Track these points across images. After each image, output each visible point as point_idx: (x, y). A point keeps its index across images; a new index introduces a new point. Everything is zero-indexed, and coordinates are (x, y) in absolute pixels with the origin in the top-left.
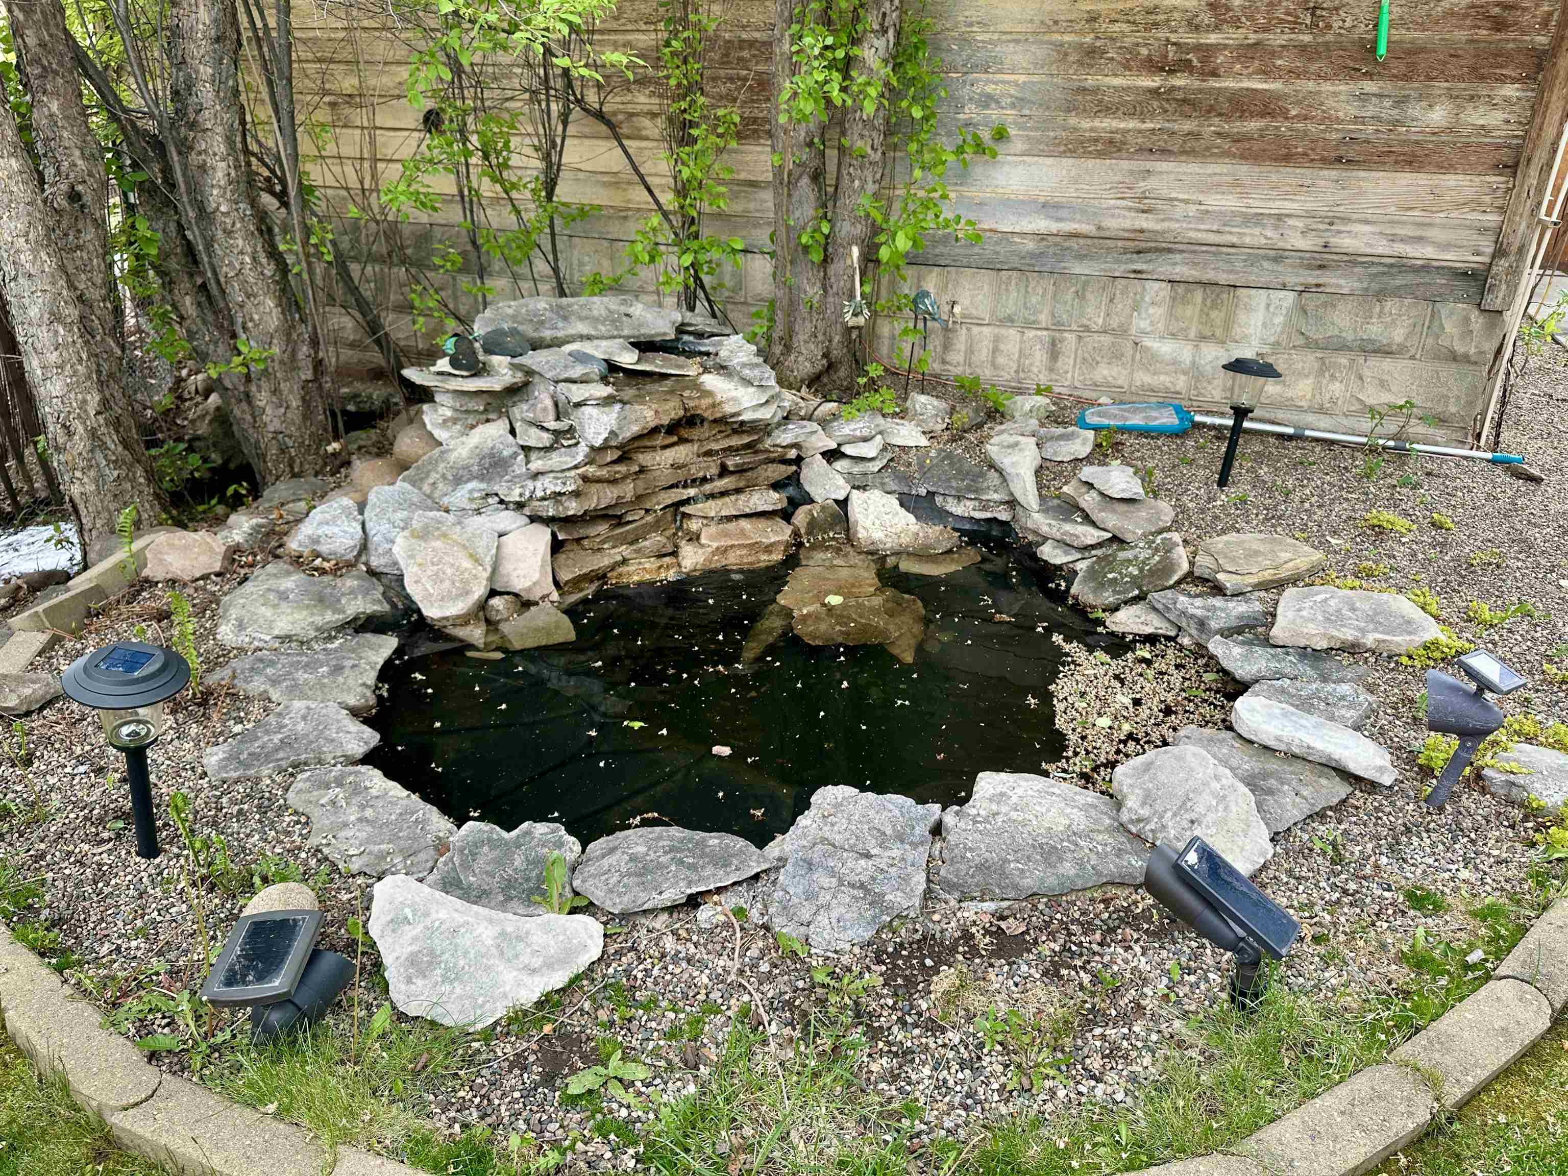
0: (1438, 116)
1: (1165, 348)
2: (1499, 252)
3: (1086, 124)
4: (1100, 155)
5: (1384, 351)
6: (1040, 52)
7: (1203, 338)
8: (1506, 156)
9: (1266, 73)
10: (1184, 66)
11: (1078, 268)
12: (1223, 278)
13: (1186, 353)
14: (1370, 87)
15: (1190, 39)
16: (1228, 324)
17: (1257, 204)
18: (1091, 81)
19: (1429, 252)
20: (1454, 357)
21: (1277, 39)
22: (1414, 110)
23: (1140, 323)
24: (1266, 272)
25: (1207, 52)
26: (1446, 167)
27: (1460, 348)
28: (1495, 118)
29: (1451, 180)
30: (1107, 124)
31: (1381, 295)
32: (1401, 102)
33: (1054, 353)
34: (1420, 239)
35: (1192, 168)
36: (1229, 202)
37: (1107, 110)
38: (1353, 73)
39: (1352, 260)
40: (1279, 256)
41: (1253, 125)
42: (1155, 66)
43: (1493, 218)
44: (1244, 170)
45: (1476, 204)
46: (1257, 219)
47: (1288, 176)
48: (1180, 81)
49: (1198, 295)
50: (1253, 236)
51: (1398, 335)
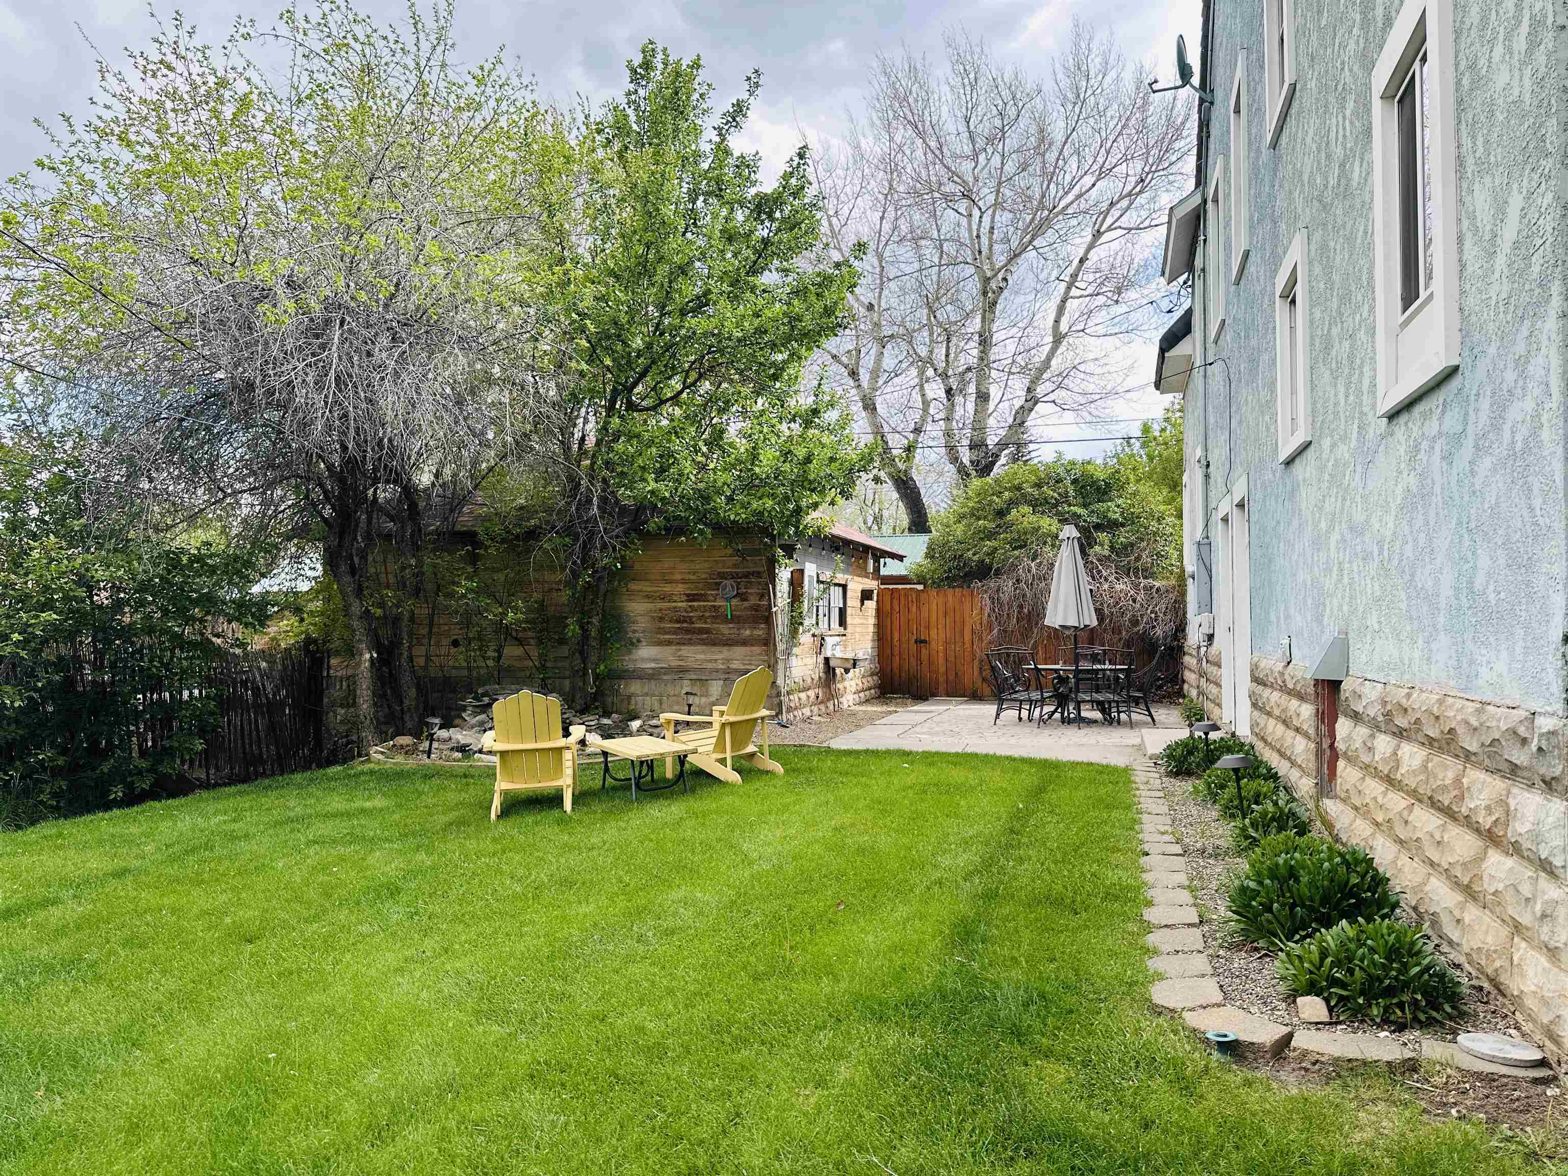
3: (662, 637)
4: (667, 645)
6: (647, 618)
7: (702, 697)
8: (765, 642)
10: (686, 621)
11: (664, 677)
12: (704, 678)
13: (697, 701)
14: (732, 626)
15: (686, 614)
16: (707, 692)
17: (709, 657)
18: (662, 626)
19: (753, 668)
21: (707, 614)
22: (741, 631)
25: (691, 618)
30: (668, 637)
32: (739, 629)
34: (751, 664)
35: (691, 647)
37: (666, 633)
38: (726, 622)
40: (717, 671)
42: (678, 621)
43: (766, 658)
45: (761, 654)
47: (716, 649)
49: (699, 684)
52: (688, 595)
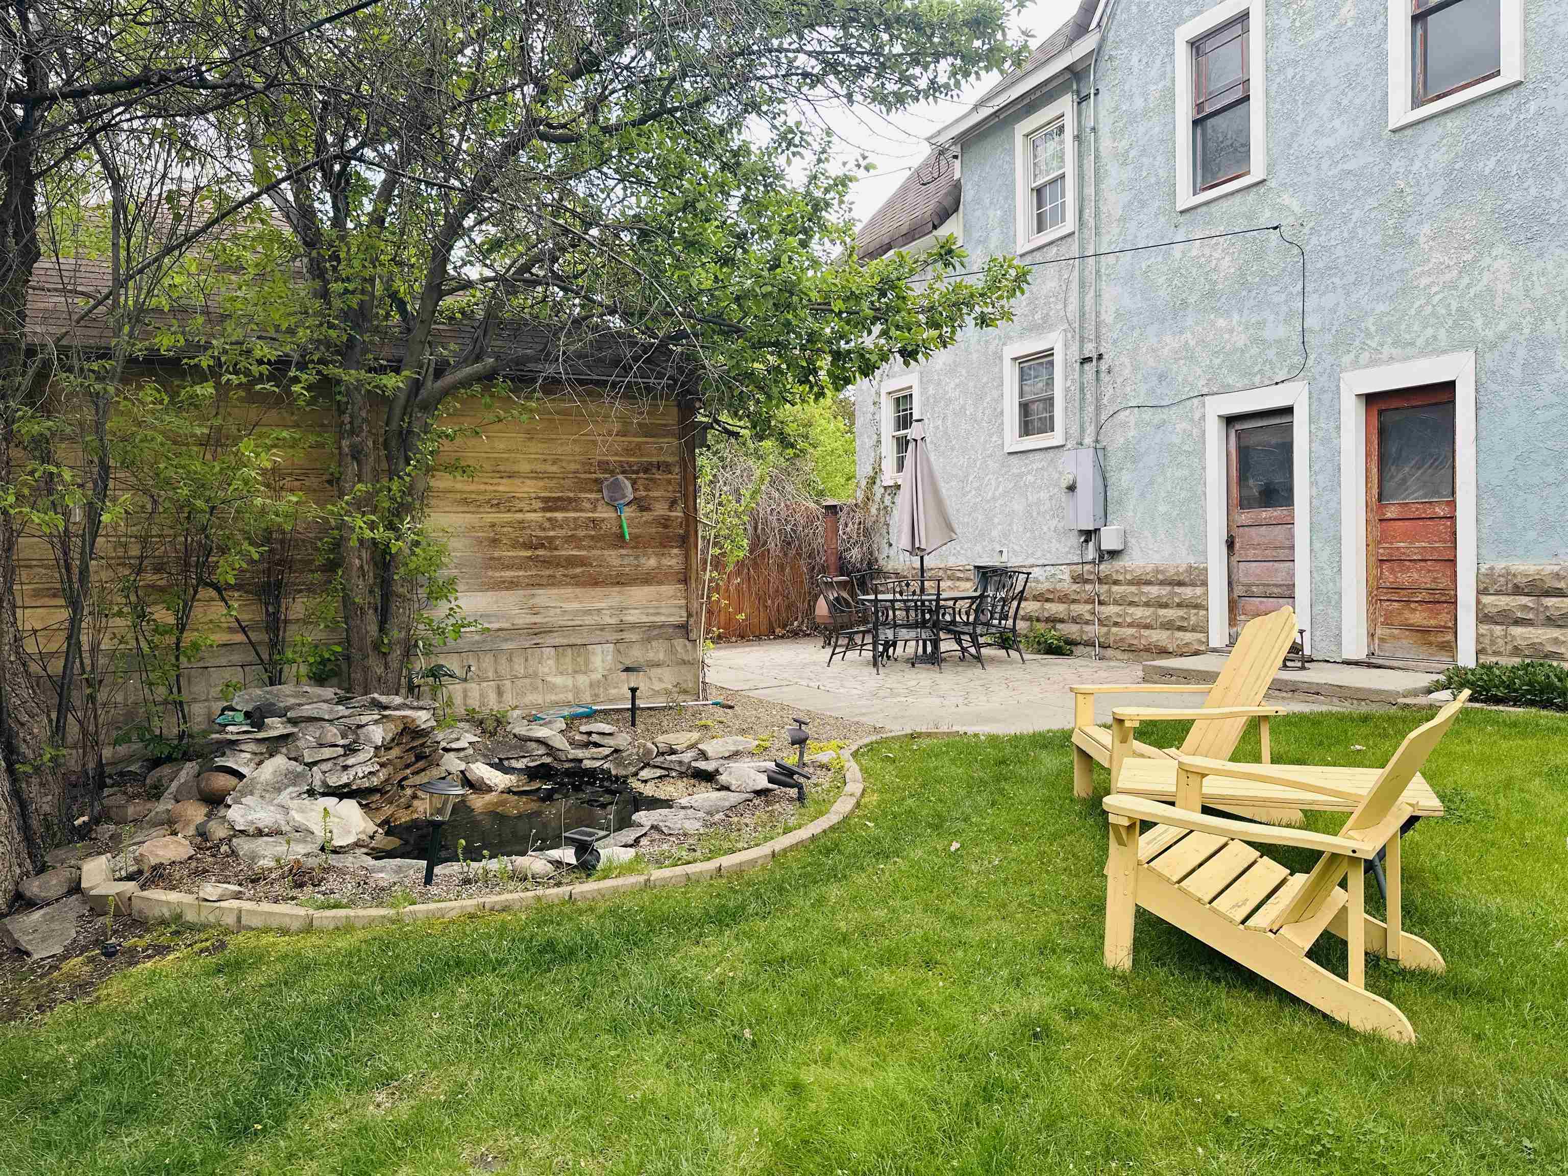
0: (652, 562)
1: (559, 680)
2: (689, 615)
3: (497, 574)
4: (507, 589)
5: (658, 665)
6: (467, 542)
7: (576, 672)
8: (681, 576)
9: (579, 548)
10: (543, 546)
11: (506, 646)
12: (579, 642)
13: (570, 682)
14: (624, 552)
15: (542, 534)
16: (587, 662)
17: (588, 606)
18: (496, 554)
19: (663, 619)
20: (684, 662)
21: (581, 533)
22: (643, 560)
23: (543, 669)
24: (597, 636)
25: (551, 539)
26: (660, 583)
27: (686, 658)
28: (673, 562)
29: (663, 588)
30: (508, 574)
31: (649, 640)
32: (637, 557)
33: (500, 693)
34: (658, 614)
35: (554, 591)
36: (575, 605)
37: (507, 567)
38: (615, 547)
39: (634, 626)
40: (602, 628)
41: (578, 570)
42: (527, 546)
43: (683, 602)
44: (578, 590)
45: (674, 597)
46: (588, 612)
47: (598, 591)
48: (541, 552)
49: (569, 650)
50: (588, 620)
51: (662, 656)
52: (546, 500)
